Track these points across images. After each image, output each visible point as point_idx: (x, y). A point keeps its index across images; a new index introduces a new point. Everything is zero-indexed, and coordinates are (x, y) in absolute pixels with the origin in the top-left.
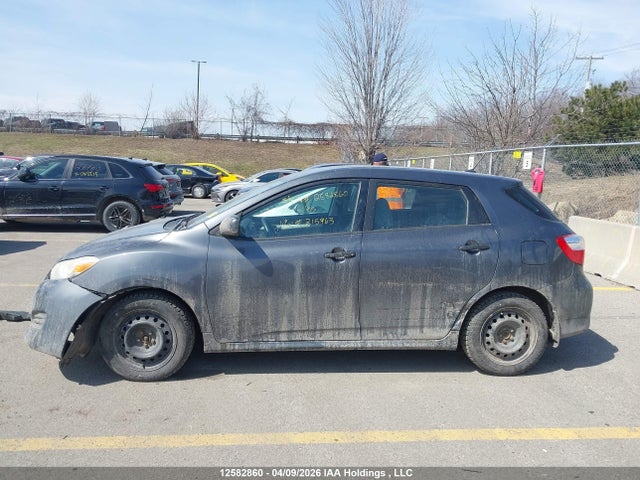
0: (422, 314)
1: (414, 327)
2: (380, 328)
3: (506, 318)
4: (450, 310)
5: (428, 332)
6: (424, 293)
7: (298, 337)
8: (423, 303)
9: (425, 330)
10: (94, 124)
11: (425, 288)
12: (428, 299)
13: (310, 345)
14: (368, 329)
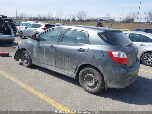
0: (68, 66)
1: (66, 70)
2: (60, 68)
3: (90, 74)
4: (74, 67)
5: (69, 72)
6: (68, 61)
7: (45, 65)
8: (68, 64)
9: (69, 71)
10: (109, 20)
11: (68, 59)
12: (69, 63)
13: (47, 68)
14: (57, 67)
